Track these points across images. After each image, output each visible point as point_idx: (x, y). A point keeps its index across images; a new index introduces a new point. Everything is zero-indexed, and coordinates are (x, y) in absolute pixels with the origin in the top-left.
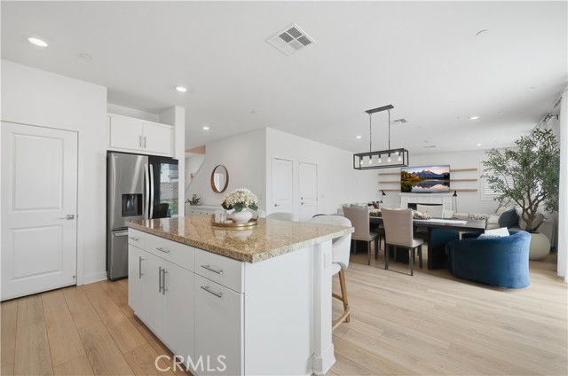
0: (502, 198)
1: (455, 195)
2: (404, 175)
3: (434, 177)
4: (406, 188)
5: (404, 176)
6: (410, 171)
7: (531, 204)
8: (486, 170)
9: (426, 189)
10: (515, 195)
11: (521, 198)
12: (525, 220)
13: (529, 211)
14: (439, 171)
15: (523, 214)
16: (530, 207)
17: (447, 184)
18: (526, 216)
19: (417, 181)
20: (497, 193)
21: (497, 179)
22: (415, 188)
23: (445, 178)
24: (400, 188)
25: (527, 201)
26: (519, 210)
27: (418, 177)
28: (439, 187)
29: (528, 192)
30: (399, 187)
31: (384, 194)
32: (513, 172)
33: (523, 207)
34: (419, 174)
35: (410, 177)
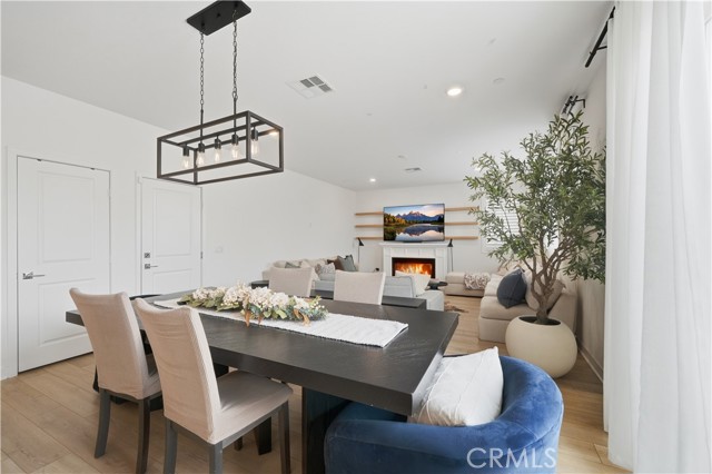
0: (500, 252)
1: (450, 245)
2: (387, 217)
3: (425, 220)
4: (390, 236)
5: (388, 220)
6: (394, 214)
7: (545, 265)
8: (473, 198)
9: (414, 237)
10: (521, 246)
11: (531, 254)
12: (535, 295)
13: (543, 277)
14: (431, 213)
15: (533, 284)
16: (544, 272)
17: (441, 230)
18: (538, 289)
19: (403, 225)
20: (492, 242)
21: (493, 216)
22: (401, 235)
23: (439, 222)
24: (382, 236)
25: (539, 258)
26: (528, 276)
27: (403, 221)
28: (431, 233)
29: (541, 240)
30: (381, 234)
31: (361, 244)
32: (518, 204)
33: (534, 271)
34: (405, 217)
35: (394, 221)
